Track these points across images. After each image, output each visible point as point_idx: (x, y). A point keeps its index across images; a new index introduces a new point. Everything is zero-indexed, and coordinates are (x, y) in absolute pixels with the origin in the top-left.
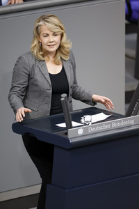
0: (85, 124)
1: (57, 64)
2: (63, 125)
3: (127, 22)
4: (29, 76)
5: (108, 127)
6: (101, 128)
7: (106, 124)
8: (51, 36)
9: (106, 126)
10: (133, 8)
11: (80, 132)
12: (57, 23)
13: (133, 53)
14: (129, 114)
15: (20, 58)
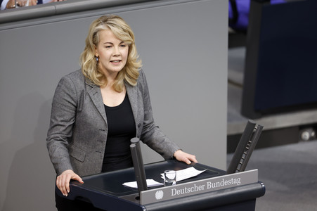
0: (167, 184)
1: (117, 90)
2: (134, 185)
3: (231, 30)
4: (76, 107)
5: (200, 188)
6: (190, 190)
7: (198, 185)
8: (116, 46)
9: (198, 187)
10: (239, 8)
11: (159, 195)
12: (125, 28)
13: (239, 77)
14: (233, 169)
15: (62, 81)
